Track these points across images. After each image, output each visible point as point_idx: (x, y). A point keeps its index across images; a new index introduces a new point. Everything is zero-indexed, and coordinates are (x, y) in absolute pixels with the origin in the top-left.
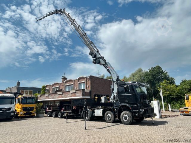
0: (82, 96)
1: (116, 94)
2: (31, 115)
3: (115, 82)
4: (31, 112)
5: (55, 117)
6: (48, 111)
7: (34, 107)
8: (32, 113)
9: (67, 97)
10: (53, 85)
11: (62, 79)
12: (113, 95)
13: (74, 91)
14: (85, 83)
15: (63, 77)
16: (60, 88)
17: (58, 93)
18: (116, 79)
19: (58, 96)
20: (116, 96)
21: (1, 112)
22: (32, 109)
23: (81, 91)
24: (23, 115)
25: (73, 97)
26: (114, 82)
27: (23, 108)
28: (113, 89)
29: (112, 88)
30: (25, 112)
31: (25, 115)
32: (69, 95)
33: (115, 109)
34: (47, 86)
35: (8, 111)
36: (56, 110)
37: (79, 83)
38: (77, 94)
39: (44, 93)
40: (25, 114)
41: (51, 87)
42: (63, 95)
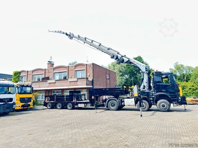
0: (87, 85)
1: (146, 84)
2: (29, 107)
4: (29, 103)
7: (31, 98)
8: (29, 105)
9: (63, 86)
10: (33, 71)
11: (48, 64)
14: (85, 70)
15: (49, 62)
16: (45, 75)
17: (48, 81)
19: (48, 85)
20: (146, 86)
21: (3, 103)
22: (29, 99)
23: (86, 79)
24: (20, 108)
25: (73, 86)
27: (21, 98)
28: (143, 79)
30: (23, 104)
31: (22, 108)
32: (66, 84)
34: (23, 71)
35: (9, 103)
37: (76, 71)
38: (78, 83)
40: (22, 106)
41: (28, 74)
42: (56, 83)
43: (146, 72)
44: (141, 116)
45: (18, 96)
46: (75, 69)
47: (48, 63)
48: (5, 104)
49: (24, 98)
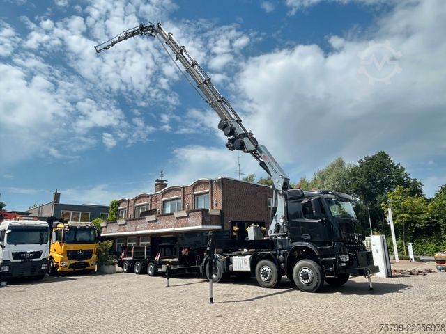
0: (203, 225)
1: (282, 221)
2: (87, 268)
3: (279, 191)
4: (86, 261)
5: (140, 274)
6: (124, 260)
7: (92, 251)
8: (88, 265)
9: (167, 227)
10: (136, 200)
11: (156, 185)
12: (274, 222)
13: (184, 214)
14: (210, 194)
15: (157, 180)
16: (151, 206)
17: (146, 217)
18: (281, 184)
19: (146, 225)
20: (281, 224)
21: (20, 260)
22: (88, 254)
23: (201, 212)
24: (67, 269)
25: (182, 226)
26: (277, 191)
27: (68, 252)
28: (275, 209)
29: (273, 205)
30: (73, 262)
31: (71, 269)
32: (172, 223)
33: (280, 254)
35: (34, 260)
36: (144, 258)
37: (195, 195)
38: (190, 220)
39: (116, 219)
40: (71, 266)
41: (130, 205)
42: (158, 222)
43: (281, 193)
44: (211, 300)
45: (65, 247)
46: (194, 191)
47: (157, 182)
48: (24, 262)
49: (77, 251)
